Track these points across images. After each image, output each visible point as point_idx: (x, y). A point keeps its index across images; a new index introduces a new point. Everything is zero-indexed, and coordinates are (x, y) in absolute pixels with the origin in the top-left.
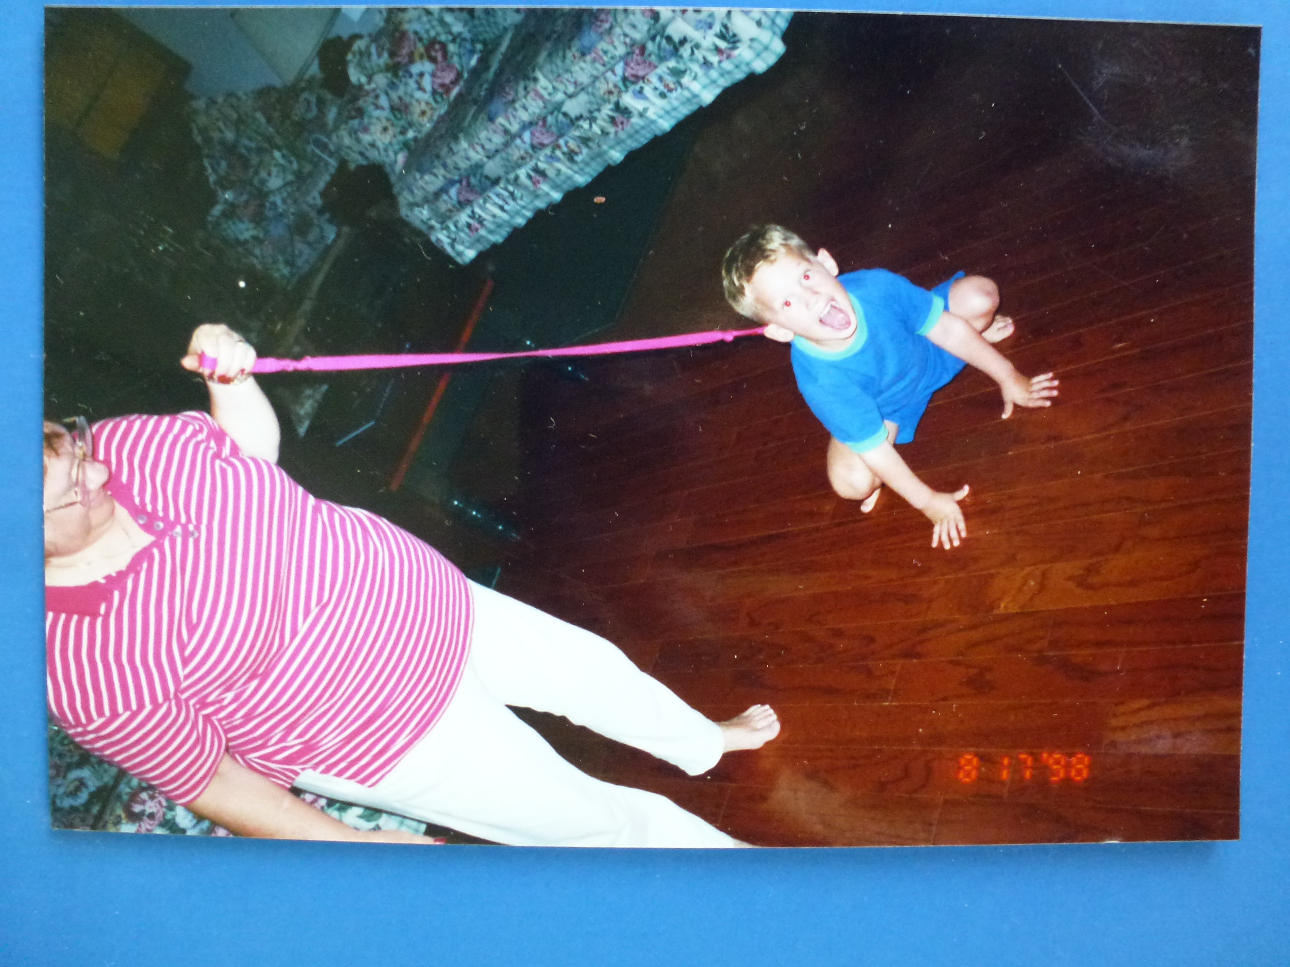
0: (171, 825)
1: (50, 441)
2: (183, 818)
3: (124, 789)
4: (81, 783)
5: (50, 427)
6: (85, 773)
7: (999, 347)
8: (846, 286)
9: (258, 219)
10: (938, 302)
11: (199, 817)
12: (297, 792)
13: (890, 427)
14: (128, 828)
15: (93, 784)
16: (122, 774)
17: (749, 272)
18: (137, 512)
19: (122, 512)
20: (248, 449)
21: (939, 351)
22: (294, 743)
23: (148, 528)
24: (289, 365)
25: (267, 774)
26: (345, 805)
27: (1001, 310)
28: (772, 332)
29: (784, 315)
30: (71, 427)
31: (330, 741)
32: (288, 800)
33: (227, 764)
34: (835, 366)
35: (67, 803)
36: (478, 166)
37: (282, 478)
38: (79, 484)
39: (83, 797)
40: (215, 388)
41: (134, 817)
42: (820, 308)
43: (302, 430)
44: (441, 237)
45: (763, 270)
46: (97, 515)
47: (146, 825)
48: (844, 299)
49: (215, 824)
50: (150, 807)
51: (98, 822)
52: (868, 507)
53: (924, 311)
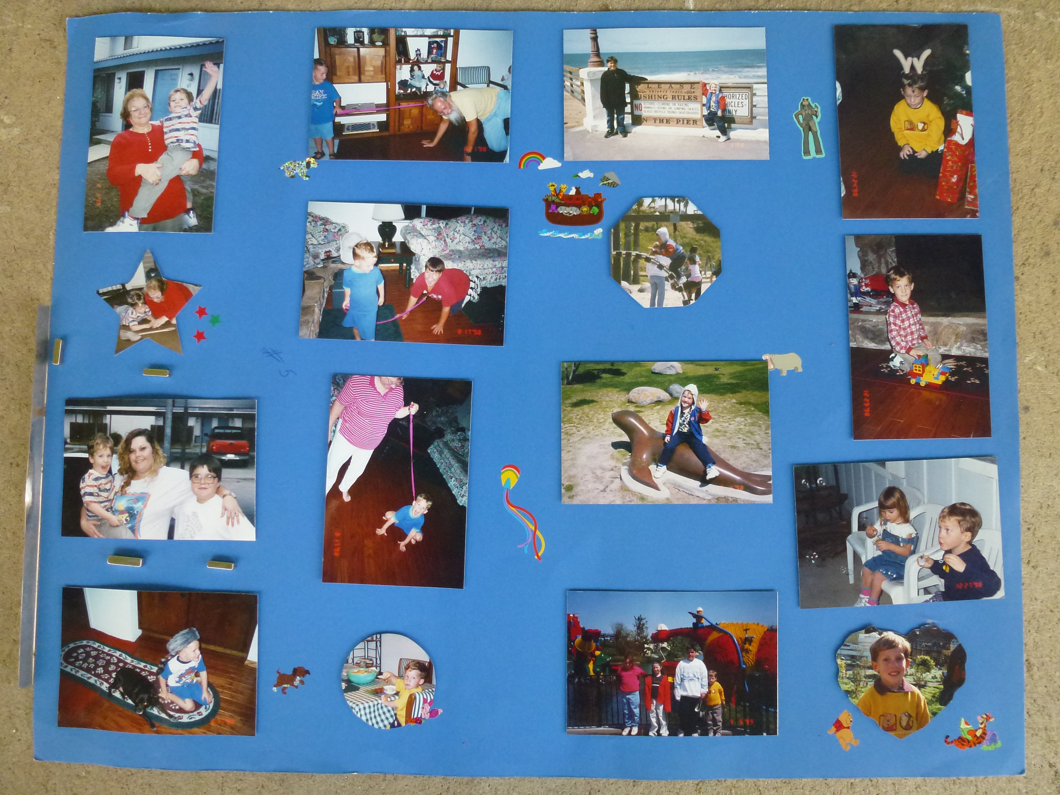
0: (333, 396)
1: (400, 379)
2: (334, 398)
3: (339, 388)
4: (340, 380)
5: (402, 379)
6: (342, 381)
7: (410, 541)
8: (422, 515)
9: (436, 416)
10: (418, 531)
11: (334, 401)
12: (338, 419)
13: (397, 522)
14: (332, 388)
15: (340, 382)
16: (342, 388)
17: (424, 498)
18: (387, 393)
19: (387, 390)
20: (397, 413)
21: (410, 531)
22: (347, 418)
23: (384, 395)
24: (411, 420)
25: (341, 413)
26: (336, 427)
27: (417, 542)
28: (414, 502)
29: (417, 504)
30: (402, 382)
31: (347, 425)
32: (337, 417)
33: (343, 407)
34: (408, 513)
35: (337, 377)
36: (443, 453)
37: (392, 418)
38: (392, 383)
39: (338, 381)
40: (408, 407)
41: (334, 389)
42: (418, 510)
43: (400, 422)
44: (432, 447)
45: (424, 501)
46: (387, 386)
47: (333, 391)
48: (419, 514)
49: (333, 404)
50: (336, 393)
51: (333, 383)
52: (384, 518)
53: (417, 528)
